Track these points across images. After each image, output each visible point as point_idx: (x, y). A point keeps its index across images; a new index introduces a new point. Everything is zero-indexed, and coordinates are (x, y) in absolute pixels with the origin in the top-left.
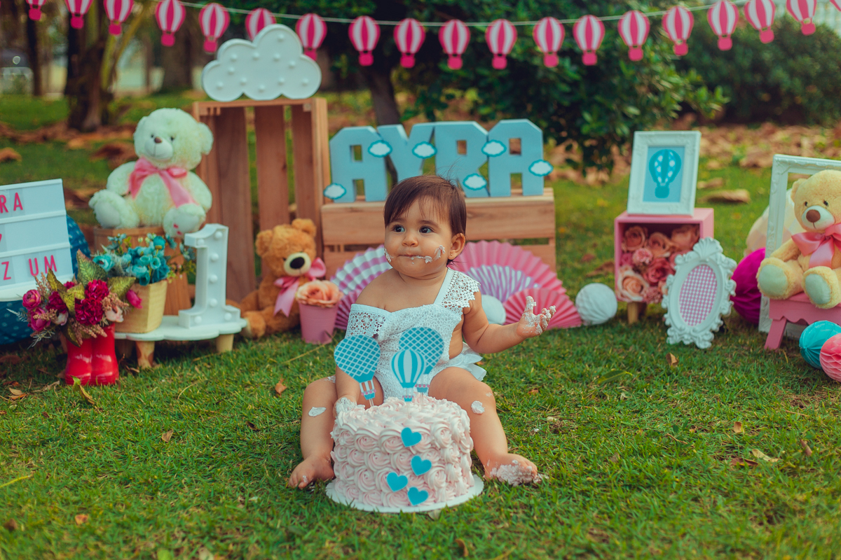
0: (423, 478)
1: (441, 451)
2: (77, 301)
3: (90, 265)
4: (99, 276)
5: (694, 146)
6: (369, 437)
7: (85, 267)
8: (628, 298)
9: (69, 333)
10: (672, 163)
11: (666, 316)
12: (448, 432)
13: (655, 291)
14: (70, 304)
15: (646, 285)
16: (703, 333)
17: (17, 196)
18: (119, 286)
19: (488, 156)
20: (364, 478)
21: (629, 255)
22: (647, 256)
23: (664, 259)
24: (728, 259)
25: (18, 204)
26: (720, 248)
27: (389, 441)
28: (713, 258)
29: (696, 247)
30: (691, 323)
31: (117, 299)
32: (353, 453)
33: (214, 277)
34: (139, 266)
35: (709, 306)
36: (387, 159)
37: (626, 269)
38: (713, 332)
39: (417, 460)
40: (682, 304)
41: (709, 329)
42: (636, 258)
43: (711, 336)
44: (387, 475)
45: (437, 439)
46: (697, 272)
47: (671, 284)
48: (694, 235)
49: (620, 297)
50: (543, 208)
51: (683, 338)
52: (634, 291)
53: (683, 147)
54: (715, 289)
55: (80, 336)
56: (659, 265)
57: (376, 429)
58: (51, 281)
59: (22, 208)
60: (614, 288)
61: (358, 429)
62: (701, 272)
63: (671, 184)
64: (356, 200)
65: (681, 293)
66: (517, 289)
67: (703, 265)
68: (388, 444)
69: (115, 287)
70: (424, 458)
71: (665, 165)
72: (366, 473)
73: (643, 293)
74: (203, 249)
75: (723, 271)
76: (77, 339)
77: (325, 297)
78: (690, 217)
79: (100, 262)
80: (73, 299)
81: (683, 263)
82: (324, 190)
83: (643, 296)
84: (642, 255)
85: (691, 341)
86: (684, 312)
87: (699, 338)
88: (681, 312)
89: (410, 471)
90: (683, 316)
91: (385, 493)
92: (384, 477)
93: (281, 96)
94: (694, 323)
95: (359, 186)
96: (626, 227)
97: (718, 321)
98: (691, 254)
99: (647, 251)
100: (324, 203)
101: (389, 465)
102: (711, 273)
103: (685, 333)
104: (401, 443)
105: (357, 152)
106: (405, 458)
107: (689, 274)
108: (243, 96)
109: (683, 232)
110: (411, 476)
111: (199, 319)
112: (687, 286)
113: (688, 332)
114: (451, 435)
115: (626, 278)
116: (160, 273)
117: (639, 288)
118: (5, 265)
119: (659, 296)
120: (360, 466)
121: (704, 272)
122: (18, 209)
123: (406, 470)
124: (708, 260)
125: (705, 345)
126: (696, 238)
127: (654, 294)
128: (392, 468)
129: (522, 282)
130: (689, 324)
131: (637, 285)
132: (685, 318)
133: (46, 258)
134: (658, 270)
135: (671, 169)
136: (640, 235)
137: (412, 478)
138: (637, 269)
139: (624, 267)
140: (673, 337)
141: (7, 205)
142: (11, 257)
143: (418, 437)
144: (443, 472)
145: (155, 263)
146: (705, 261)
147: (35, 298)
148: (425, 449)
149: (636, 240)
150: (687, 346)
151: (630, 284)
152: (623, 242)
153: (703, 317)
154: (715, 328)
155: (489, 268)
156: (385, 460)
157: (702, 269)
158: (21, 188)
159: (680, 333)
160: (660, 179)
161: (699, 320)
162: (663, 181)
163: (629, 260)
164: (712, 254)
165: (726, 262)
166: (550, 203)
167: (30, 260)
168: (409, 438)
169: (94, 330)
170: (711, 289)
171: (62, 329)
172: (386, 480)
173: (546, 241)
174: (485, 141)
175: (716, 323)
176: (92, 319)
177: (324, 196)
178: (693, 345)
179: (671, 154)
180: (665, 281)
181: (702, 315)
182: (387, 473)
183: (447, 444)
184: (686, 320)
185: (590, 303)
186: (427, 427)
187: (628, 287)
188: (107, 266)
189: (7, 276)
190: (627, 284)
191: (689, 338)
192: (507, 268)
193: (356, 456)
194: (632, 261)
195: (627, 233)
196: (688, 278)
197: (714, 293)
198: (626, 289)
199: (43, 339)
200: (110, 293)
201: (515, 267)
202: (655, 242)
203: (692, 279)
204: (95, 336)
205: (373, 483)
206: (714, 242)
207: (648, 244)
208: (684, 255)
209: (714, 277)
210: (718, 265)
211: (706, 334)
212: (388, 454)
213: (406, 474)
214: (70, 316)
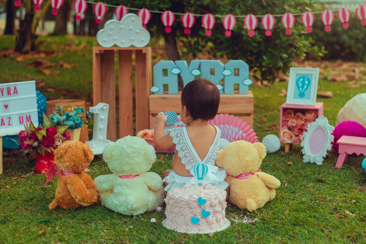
0: (206, 219)
1: (214, 208)
2: (43, 136)
3: (49, 120)
4: (52, 125)
5: (316, 75)
6: (183, 201)
7: (46, 121)
8: (285, 141)
9: (39, 150)
10: (306, 82)
11: (303, 150)
12: (217, 199)
13: (297, 139)
14: (40, 137)
15: (294, 136)
16: (319, 158)
17: (15, 87)
18: (62, 130)
19: (224, 76)
20: (180, 219)
21: (286, 122)
22: (294, 123)
23: (301, 125)
24: (331, 126)
25: (15, 91)
26: (327, 121)
27: (192, 203)
28: (324, 125)
29: (317, 120)
30: (314, 153)
31: (61, 136)
32: (176, 207)
33: (102, 127)
34: (70, 121)
35: (322, 146)
36: (179, 76)
37: (285, 129)
38: (323, 158)
39: (204, 211)
40: (310, 145)
41: (322, 156)
42: (290, 124)
43: (323, 160)
44: (191, 217)
45: (213, 203)
46: (317, 131)
47: (305, 136)
48: (315, 115)
49: (282, 141)
50: (248, 100)
51: (310, 160)
52: (288, 138)
53: (311, 75)
54: (325, 139)
55: (43, 152)
56: (299, 127)
57: (187, 198)
58: (31, 127)
59: (17, 93)
60: (279, 137)
61: (178, 197)
62: (318, 131)
63: (305, 92)
64: (164, 93)
65: (310, 140)
66: (236, 135)
67: (320, 128)
68: (192, 204)
69: (59, 130)
70: (207, 210)
71: (303, 83)
72: (181, 216)
73: (292, 139)
74: (97, 114)
75: (328, 131)
76: (42, 153)
77: (150, 137)
78: (314, 106)
79: (53, 119)
80: (42, 135)
81: (311, 127)
82: (150, 88)
83: (292, 140)
84: (292, 122)
85: (314, 161)
86: (311, 149)
87: (317, 160)
88: (309, 148)
89: (201, 216)
90: (310, 150)
91: (189, 225)
92: (189, 218)
93: (132, 46)
94: (315, 154)
95: (166, 87)
96: (285, 110)
97: (326, 153)
98: (314, 123)
99: (294, 120)
100: (150, 94)
101: (192, 213)
102: (323, 132)
103: (311, 158)
104: (197, 204)
105: (165, 72)
106: (199, 210)
107: (313, 132)
108: (115, 46)
109: (310, 113)
110: (201, 218)
111: (94, 145)
112: (312, 137)
113: (312, 157)
114: (218, 201)
115: (285, 132)
116: (79, 124)
117: (290, 137)
118: (9, 119)
119: (299, 141)
120: (179, 213)
121: (320, 131)
122: (16, 93)
123: (199, 215)
124: (322, 126)
125: (320, 163)
126: (316, 116)
127: (297, 140)
128: (193, 214)
129: (238, 132)
130: (313, 154)
131: (290, 136)
132: (311, 151)
133: (27, 116)
134: (299, 129)
135: (306, 85)
136: (291, 114)
137: (202, 219)
138: (289, 129)
139: (284, 127)
140: (306, 160)
141: (11, 92)
142: (12, 115)
143: (205, 201)
144: (214, 217)
145: (78, 120)
146: (321, 126)
147: (24, 134)
148: (207, 207)
149: (290, 116)
150: (312, 164)
151: (286, 135)
152: (283, 116)
153: (319, 151)
154: (325, 156)
155: (224, 126)
156: (190, 211)
157: (319, 130)
158: (17, 84)
159: (309, 158)
160: (301, 89)
161: (317, 152)
162: (302, 90)
163: (286, 125)
164: (324, 123)
165: (330, 127)
166: (252, 98)
167: (20, 117)
168: (201, 202)
169: (50, 149)
170: (323, 139)
171: (35, 148)
172: (190, 220)
173: (249, 115)
174: (223, 69)
175: (325, 154)
176: (50, 144)
177: (150, 91)
178: (315, 163)
179: (306, 78)
180: (302, 134)
181: (319, 150)
182: (191, 216)
183: (217, 205)
184: (311, 152)
185: (269, 143)
186: (209, 197)
187: (285, 137)
188: (56, 121)
189: (10, 124)
190: (285, 135)
191: (313, 160)
192: (232, 126)
193: (177, 209)
194: (287, 125)
195: (286, 112)
196: (313, 134)
197: (324, 141)
198: (285, 138)
199: (27, 153)
200: (58, 133)
201: (235, 126)
202: (298, 117)
203: (314, 134)
204: (51, 152)
205: (184, 221)
206: (325, 118)
207: (295, 118)
208: (311, 123)
209: (325, 134)
210: (326, 128)
211: (320, 159)
212: (192, 208)
213: (199, 217)
214: (40, 143)
